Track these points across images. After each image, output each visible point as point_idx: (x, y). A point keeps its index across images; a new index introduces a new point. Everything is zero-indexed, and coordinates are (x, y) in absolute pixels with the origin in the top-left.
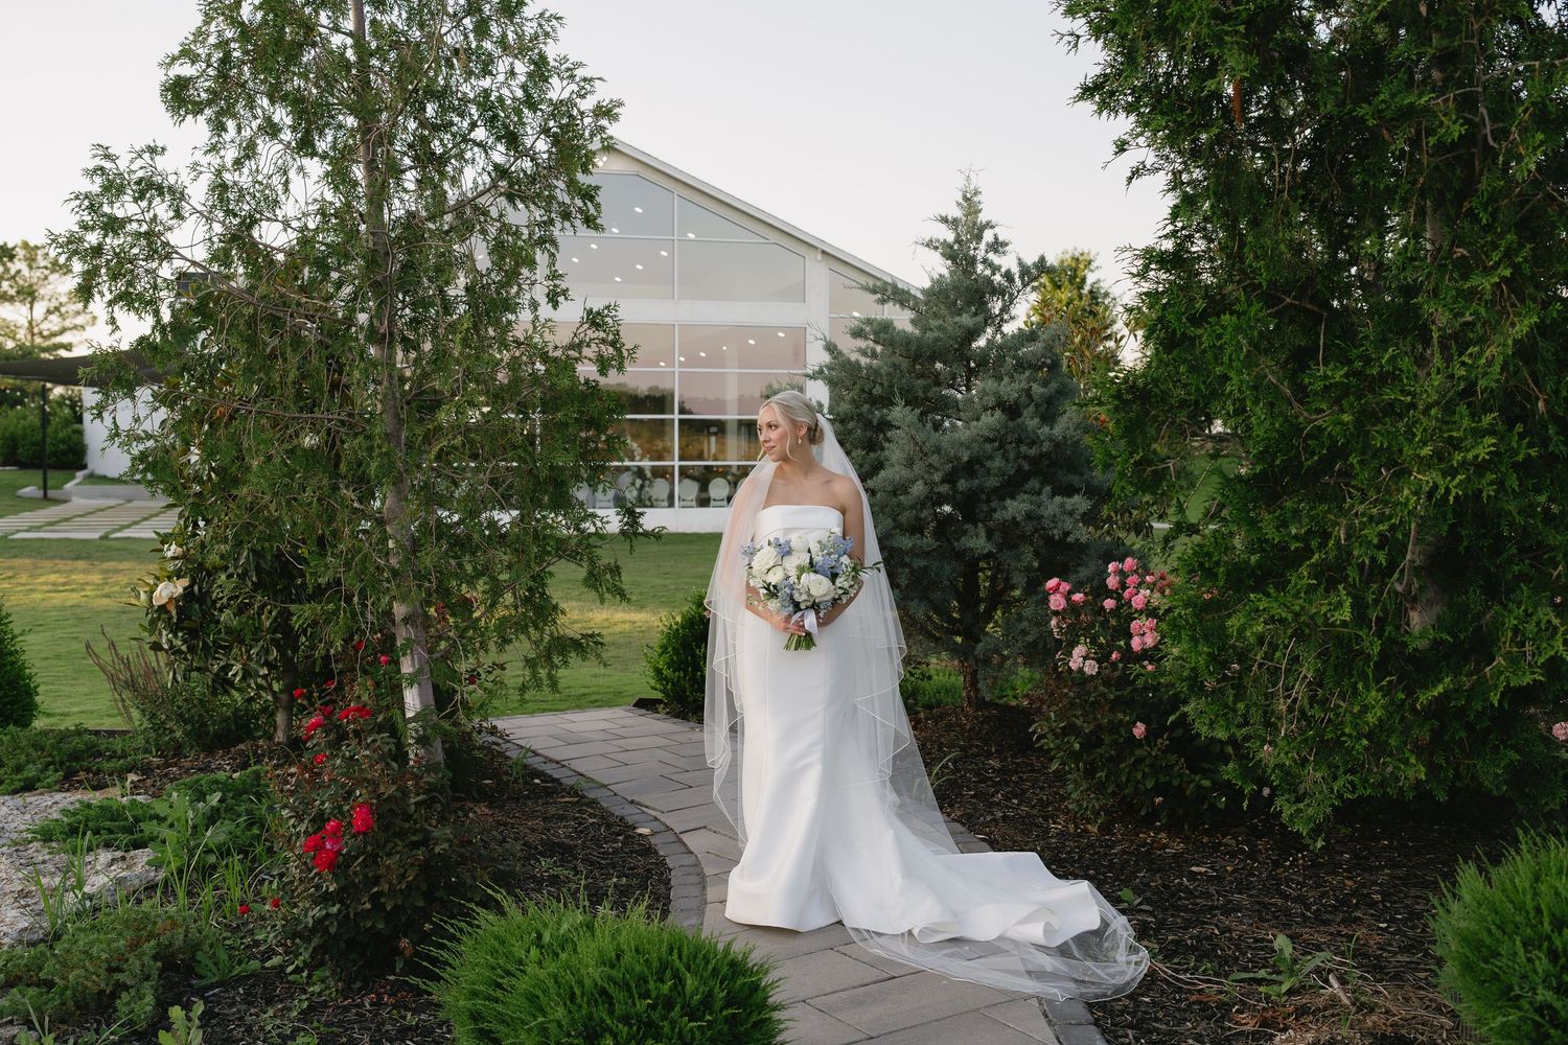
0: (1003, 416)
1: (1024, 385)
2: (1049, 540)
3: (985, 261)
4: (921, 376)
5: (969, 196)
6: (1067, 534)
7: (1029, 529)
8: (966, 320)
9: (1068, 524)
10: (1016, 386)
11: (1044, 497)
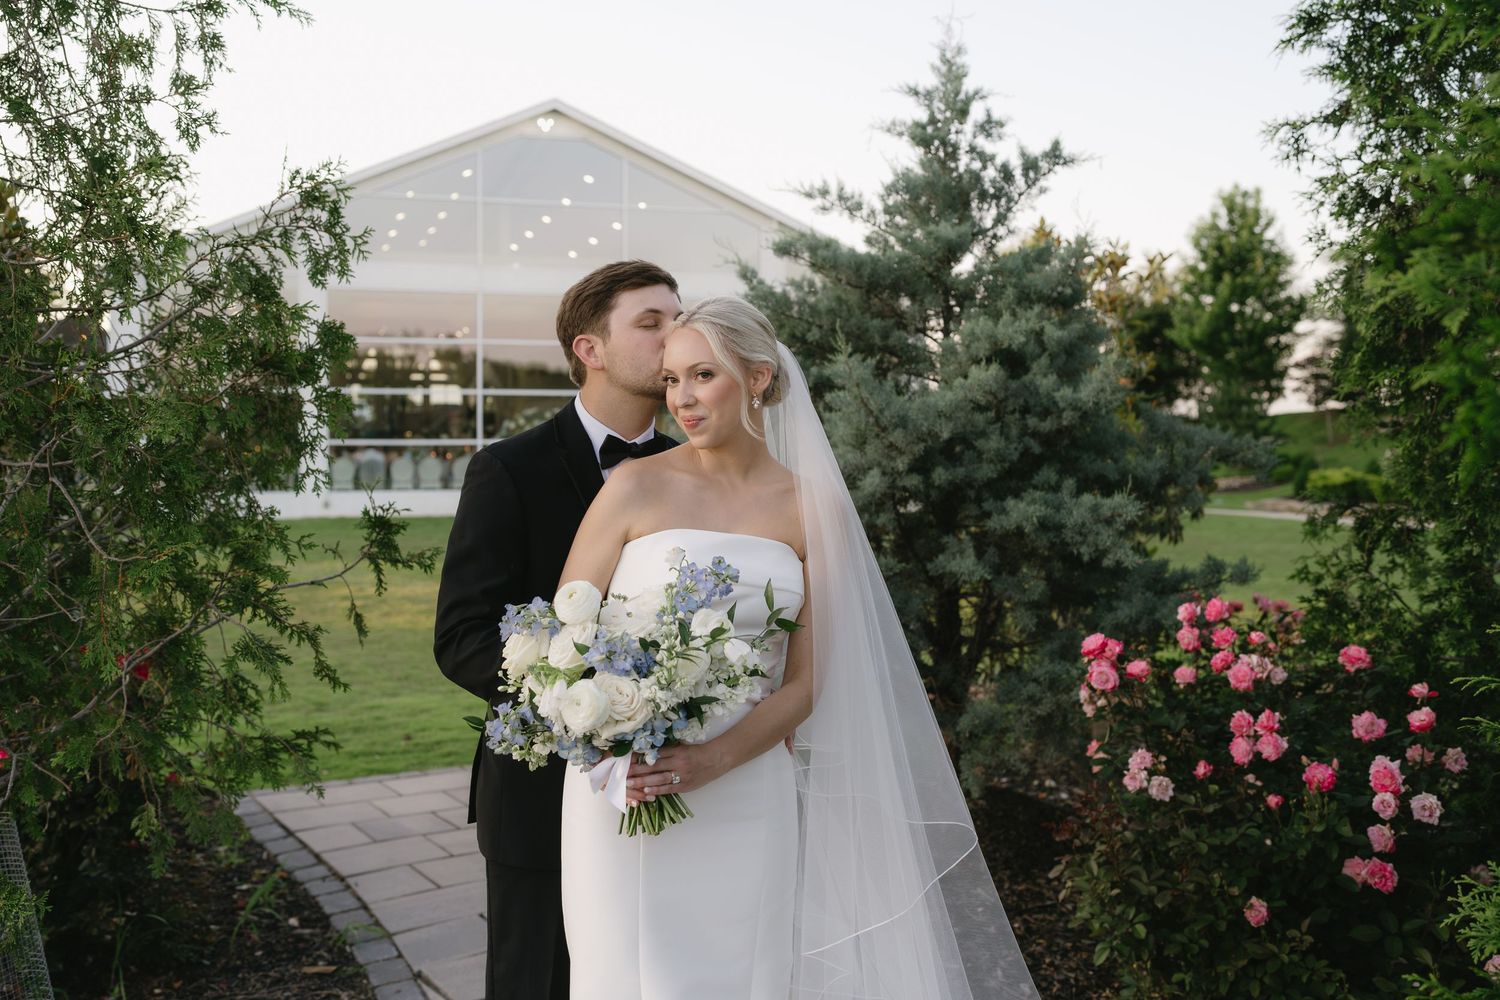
0: (1002, 373)
1: (1034, 324)
2: (1072, 561)
3: (972, 149)
4: (880, 315)
5: (949, 55)
6: (1104, 553)
7: (1042, 542)
8: (947, 229)
9: (1106, 538)
10: (1022, 324)
11: (1065, 494)
